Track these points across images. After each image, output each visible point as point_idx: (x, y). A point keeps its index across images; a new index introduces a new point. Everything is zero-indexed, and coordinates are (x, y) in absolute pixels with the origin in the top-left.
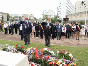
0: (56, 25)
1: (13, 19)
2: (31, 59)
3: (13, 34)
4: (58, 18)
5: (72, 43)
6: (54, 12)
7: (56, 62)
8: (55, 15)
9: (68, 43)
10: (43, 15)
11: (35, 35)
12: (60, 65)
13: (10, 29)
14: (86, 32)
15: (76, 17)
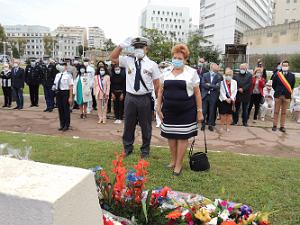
1: (17, 46)
3: (20, 106)
4: (202, 44)
5: (257, 142)
6: (187, 20)
7: (194, 209)
8: (193, 29)
9: (242, 143)
10: (145, 30)
11: (109, 111)
12: (209, 221)
13: (9, 85)
15: (276, 40)
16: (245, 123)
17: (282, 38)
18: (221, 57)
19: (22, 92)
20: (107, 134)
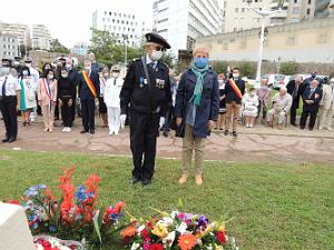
2: (40, 223)
6: (140, 23)
7: (150, 224)
11: (57, 118)
12: (166, 235)
14: (259, 107)
15: (225, 48)
18: (174, 62)
20: (55, 143)
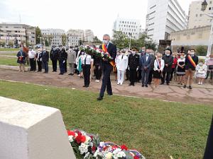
0: (139, 54)
1: (48, 40)
4: (146, 39)
5: (174, 94)
8: (142, 31)
9: (165, 94)
10: (115, 32)
15: (188, 38)
16: (168, 83)
17: (192, 36)
18: (157, 47)
19: (47, 64)
